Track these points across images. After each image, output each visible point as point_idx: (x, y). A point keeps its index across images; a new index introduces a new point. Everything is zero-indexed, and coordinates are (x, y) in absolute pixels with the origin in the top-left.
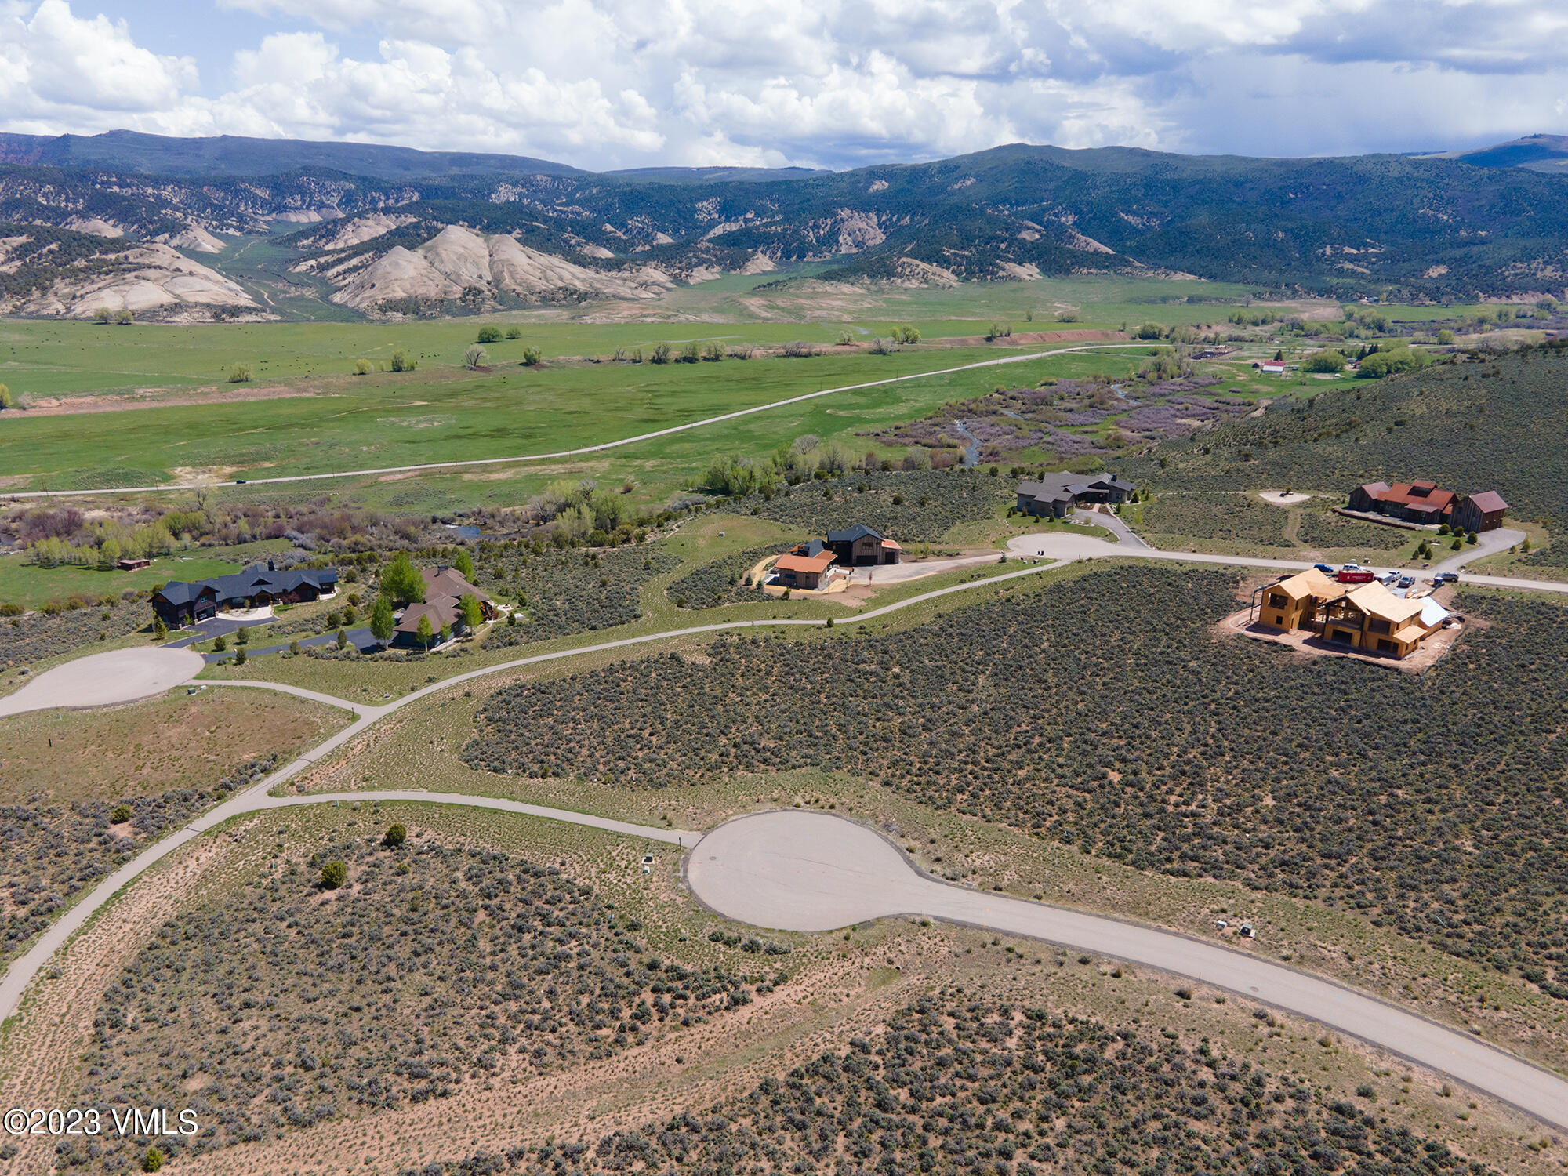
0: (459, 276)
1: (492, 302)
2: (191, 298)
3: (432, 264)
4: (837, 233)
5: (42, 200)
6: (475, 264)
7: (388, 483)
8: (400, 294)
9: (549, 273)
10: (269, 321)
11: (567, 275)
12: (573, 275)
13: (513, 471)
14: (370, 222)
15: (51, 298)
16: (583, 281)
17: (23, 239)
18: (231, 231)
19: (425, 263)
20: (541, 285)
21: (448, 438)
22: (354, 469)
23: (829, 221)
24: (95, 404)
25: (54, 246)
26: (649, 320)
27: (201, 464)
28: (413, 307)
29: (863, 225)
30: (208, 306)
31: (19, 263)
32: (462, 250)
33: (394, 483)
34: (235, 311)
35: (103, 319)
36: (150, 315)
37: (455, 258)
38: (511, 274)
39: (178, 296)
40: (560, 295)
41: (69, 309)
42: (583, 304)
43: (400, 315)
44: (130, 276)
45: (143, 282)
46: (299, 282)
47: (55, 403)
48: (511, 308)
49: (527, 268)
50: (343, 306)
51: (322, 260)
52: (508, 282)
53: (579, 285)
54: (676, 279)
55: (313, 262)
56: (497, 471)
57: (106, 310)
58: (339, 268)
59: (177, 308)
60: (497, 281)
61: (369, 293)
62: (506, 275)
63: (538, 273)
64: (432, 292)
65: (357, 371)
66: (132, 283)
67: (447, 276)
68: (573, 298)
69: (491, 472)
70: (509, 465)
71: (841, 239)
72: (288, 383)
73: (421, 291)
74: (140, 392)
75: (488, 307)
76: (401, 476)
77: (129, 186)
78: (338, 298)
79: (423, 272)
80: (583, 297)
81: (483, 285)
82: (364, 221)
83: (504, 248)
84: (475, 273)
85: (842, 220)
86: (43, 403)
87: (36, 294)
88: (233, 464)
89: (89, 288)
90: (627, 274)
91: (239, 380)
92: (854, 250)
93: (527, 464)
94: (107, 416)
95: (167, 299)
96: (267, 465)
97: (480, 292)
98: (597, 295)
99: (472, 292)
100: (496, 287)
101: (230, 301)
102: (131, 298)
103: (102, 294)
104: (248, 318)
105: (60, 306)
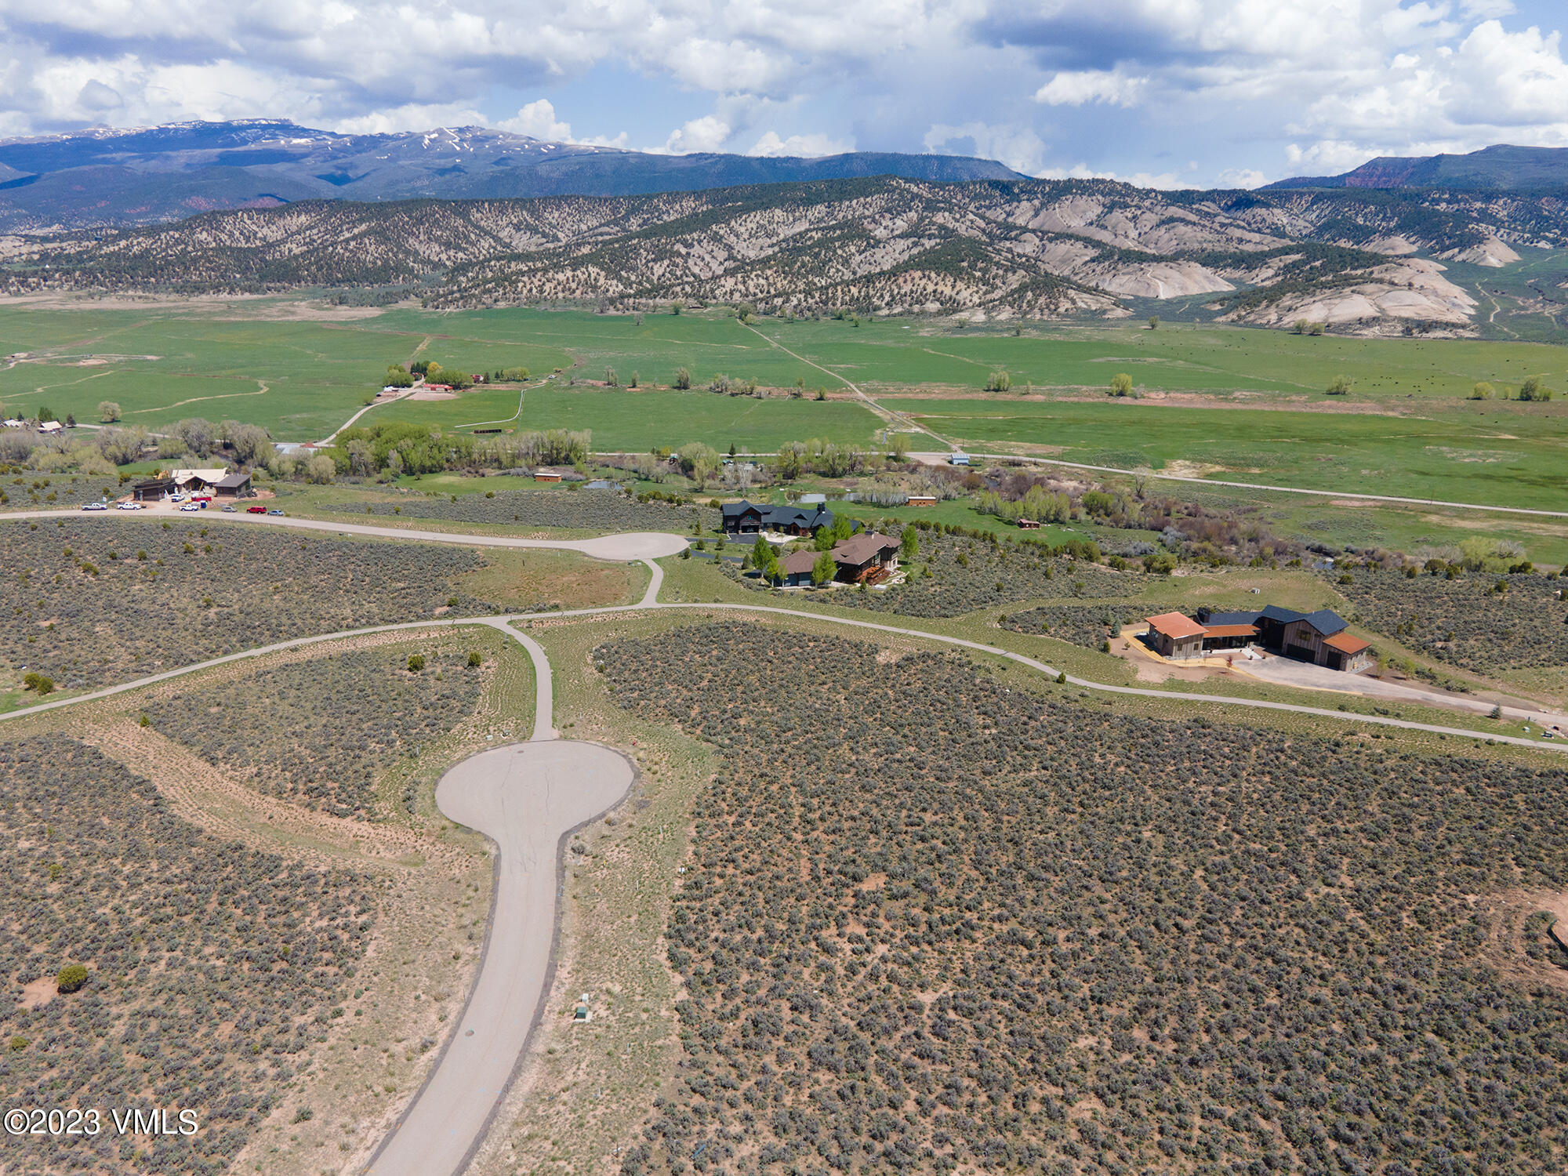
2: (1393, 313)
5: (1360, 221)
7: (1337, 508)
10: (1460, 338)
13: (1496, 522)
15: (1273, 309)
18: (1542, 244)
21: (1476, 476)
22: (1323, 488)
24: (1191, 401)
25: (1318, 263)
27: (1200, 461)
30: (1407, 320)
31: (1280, 279)
33: (1345, 508)
34: (1432, 327)
35: (1299, 330)
36: (1343, 328)
39: (1382, 310)
41: (1280, 319)
44: (1348, 290)
45: (1355, 296)
47: (1163, 395)
56: (1478, 519)
57: (1304, 322)
59: (1375, 320)
65: (1471, 394)
66: (1345, 297)
69: (1464, 519)
70: (1498, 516)
72: (1381, 401)
74: (1237, 394)
76: (1357, 504)
77: (1458, 202)
86: (1153, 395)
87: (1264, 303)
88: (1228, 465)
89: (1308, 300)
91: (1336, 392)
93: (1511, 516)
94: (1187, 411)
95: (1369, 312)
96: (1256, 471)
101: (1434, 317)
102: (1336, 311)
103: (1313, 307)
104: (1439, 334)
105: (1273, 318)
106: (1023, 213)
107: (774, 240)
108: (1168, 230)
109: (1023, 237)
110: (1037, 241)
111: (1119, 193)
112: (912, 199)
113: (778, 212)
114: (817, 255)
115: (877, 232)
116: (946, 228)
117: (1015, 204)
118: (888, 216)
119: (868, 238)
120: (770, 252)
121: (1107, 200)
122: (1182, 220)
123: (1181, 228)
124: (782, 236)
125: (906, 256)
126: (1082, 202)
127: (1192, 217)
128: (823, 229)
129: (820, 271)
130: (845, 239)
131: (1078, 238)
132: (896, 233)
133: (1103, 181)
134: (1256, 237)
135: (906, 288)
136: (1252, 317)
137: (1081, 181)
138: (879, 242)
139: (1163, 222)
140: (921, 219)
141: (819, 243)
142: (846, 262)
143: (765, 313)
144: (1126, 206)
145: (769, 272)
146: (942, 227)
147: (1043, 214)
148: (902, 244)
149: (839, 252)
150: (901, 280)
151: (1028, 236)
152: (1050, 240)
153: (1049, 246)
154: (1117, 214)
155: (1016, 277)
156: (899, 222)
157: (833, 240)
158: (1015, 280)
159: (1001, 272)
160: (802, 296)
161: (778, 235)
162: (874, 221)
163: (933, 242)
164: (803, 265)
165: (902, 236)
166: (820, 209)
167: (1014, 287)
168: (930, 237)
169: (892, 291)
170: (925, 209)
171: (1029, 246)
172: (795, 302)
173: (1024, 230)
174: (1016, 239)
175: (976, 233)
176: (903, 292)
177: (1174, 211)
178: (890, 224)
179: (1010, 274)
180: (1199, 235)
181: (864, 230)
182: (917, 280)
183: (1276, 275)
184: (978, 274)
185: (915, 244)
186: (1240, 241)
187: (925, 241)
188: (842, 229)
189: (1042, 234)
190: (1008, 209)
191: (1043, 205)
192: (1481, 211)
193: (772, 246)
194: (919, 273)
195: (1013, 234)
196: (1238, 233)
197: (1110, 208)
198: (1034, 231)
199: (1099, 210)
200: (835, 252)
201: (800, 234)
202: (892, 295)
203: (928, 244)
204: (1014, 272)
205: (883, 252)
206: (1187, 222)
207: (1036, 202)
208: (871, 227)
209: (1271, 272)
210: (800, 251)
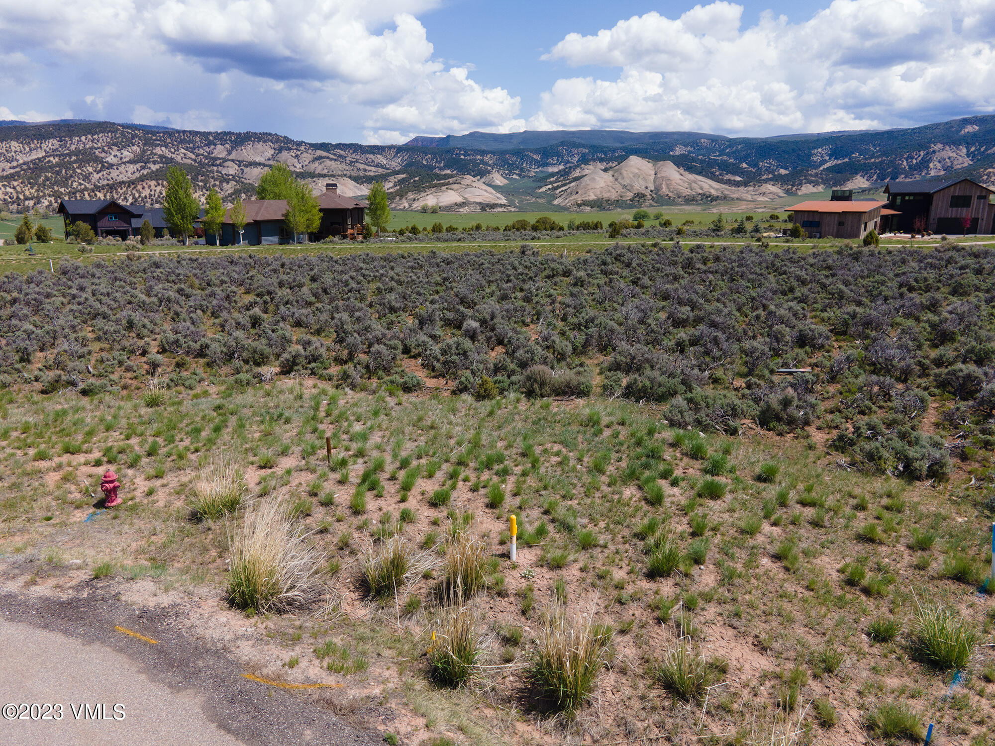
0: (632, 186)
1: (651, 202)
2: (472, 200)
3: (616, 180)
4: (930, 161)
5: (425, 162)
6: (645, 179)
8: (592, 197)
9: (693, 184)
10: (510, 211)
11: (706, 186)
12: (711, 186)
14: (591, 167)
15: (404, 200)
16: (717, 190)
17: (404, 176)
18: (514, 176)
19: (612, 179)
20: (687, 192)
23: (922, 153)
25: (417, 179)
26: (760, 210)
28: (599, 204)
29: (954, 155)
30: (480, 203)
31: (399, 187)
32: (637, 171)
34: (493, 206)
35: (424, 210)
36: (448, 208)
37: (631, 176)
38: (667, 185)
39: (465, 198)
40: (699, 198)
41: (410, 206)
42: (714, 203)
43: (589, 208)
44: (444, 188)
45: (449, 191)
46: (540, 196)
48: (662, 205)
49: (681, 182)
50: (559, 205)
51: (555, 185)
52: (664, 190)
53: (713, 192)
54: (788, 192)
55: (550, 186)
57: (426, 205)
58: (563, 188)
59: (463, 204)
60: (658, 189)
61: (574, 197)
62: (664, 186)
63: (686, 185)
64: (613, 196)
66: (444, 192)
67: (624, 187)
68: (708, 199)
71: (931, 165)
73: (606, 195)
75: (647, 204)
77: (469, 155)
78: (556, 202)
79: (610, 184)
80: (716, 198)
81: (648, 192)
82: (587, 166)
83: (665, 169)
84: (643, 184)
85: (934, 152)
87: (398, 198)
89: (423, 194)
90: (751, 188)
92: (942, 173)
95: (459, 200)
97: (644, 195)
98: (725, 198)
99: (640, 196)
100: (656, 194)
101: (493, 202)
102: (441, 199)
103: (428, 197)
104: (500, 210)
105: (407, 205)
106: (220, 151)
107: (15, 164)
108: (320, 164)
109: (226, 164)
110: (236, 167)
111: (282, 142)
112: (133, 138)
113: (13, 143)
114: (58, 173)
115: (109, 159)
116: (165, 157)
117: (212, 147)
118: (115, 148)
119: (102, 162)
120: (12, 171)
121: (276, 146)
122: (328, 158)
123: (328, 162)
124: (21, 162)
125: (137, 175)
126: (260, 146)
127: (331, 156)
128: (59, 156)
129: (64, 183)
130: (82, 163)
131: (265, 165)
132: (124, 160)
133: (270, 134)
134: (373, 169)
135: (146, 193)
136: (393, 206)
137: (256, 134)
138: (113, 165)
139: (316, 159)
140: (144, 151)
141: (57, 165)
142: (87, 178)
143: (18, 212)
144: (289, 149)
145: (15, 184)
146: (161, 157)
147: (234, 153)
148: (132, 168)
149: (79, 171)
150: (139, 187)
151: (229, 163)
152: (246, 166)
153: (246, 170)
154: (285, 155)
155: (229, 186)
156: (125, 153)
157: (71, 163)
158: (229, 188)
159: (217, 183)
160: (52, 199)
161: (18, 161)
162: (104, 151)
163: (157, 166)
164: (47, 179)
165: (130, 162)
166: (52, 144)
167: (230, 192)
168: (154, 163)
169: (134, 195)
170: (144, 145)
171: (232, 169)
172: (46, 203)
173: (225, 160)
174: (220, 165)
175: (189, 161)
176: (143, 195)
177: (319, 153)
178: (118, 154)
179: (225, 184)
180: (340, 166)
181: (97, 157)
182: (153, 187)
183: (395, 186)
184: (200, 184)
185: (143, 168)
186: (365, 170)
187: (151, 165)
188: (75, 155)
189: (240, 163)
190: (208, 150)
191: (232, 148)
192: (480, 160)
193: (14, 168)
194: (153, 183)
195: (218, 162)
196: (362, 166)
197: (280, 150)
198: (233, 161)
199: (272, 152)
200: (74, 170)
201: (39, 159)
202: (134, 197)
203: (154, 167)
204: (228, 183)
205: (117, 172)
206: (331, 159)
207: (227, 146)
208: (103, 155)
209: (391, 185)
210: (43, 169)
